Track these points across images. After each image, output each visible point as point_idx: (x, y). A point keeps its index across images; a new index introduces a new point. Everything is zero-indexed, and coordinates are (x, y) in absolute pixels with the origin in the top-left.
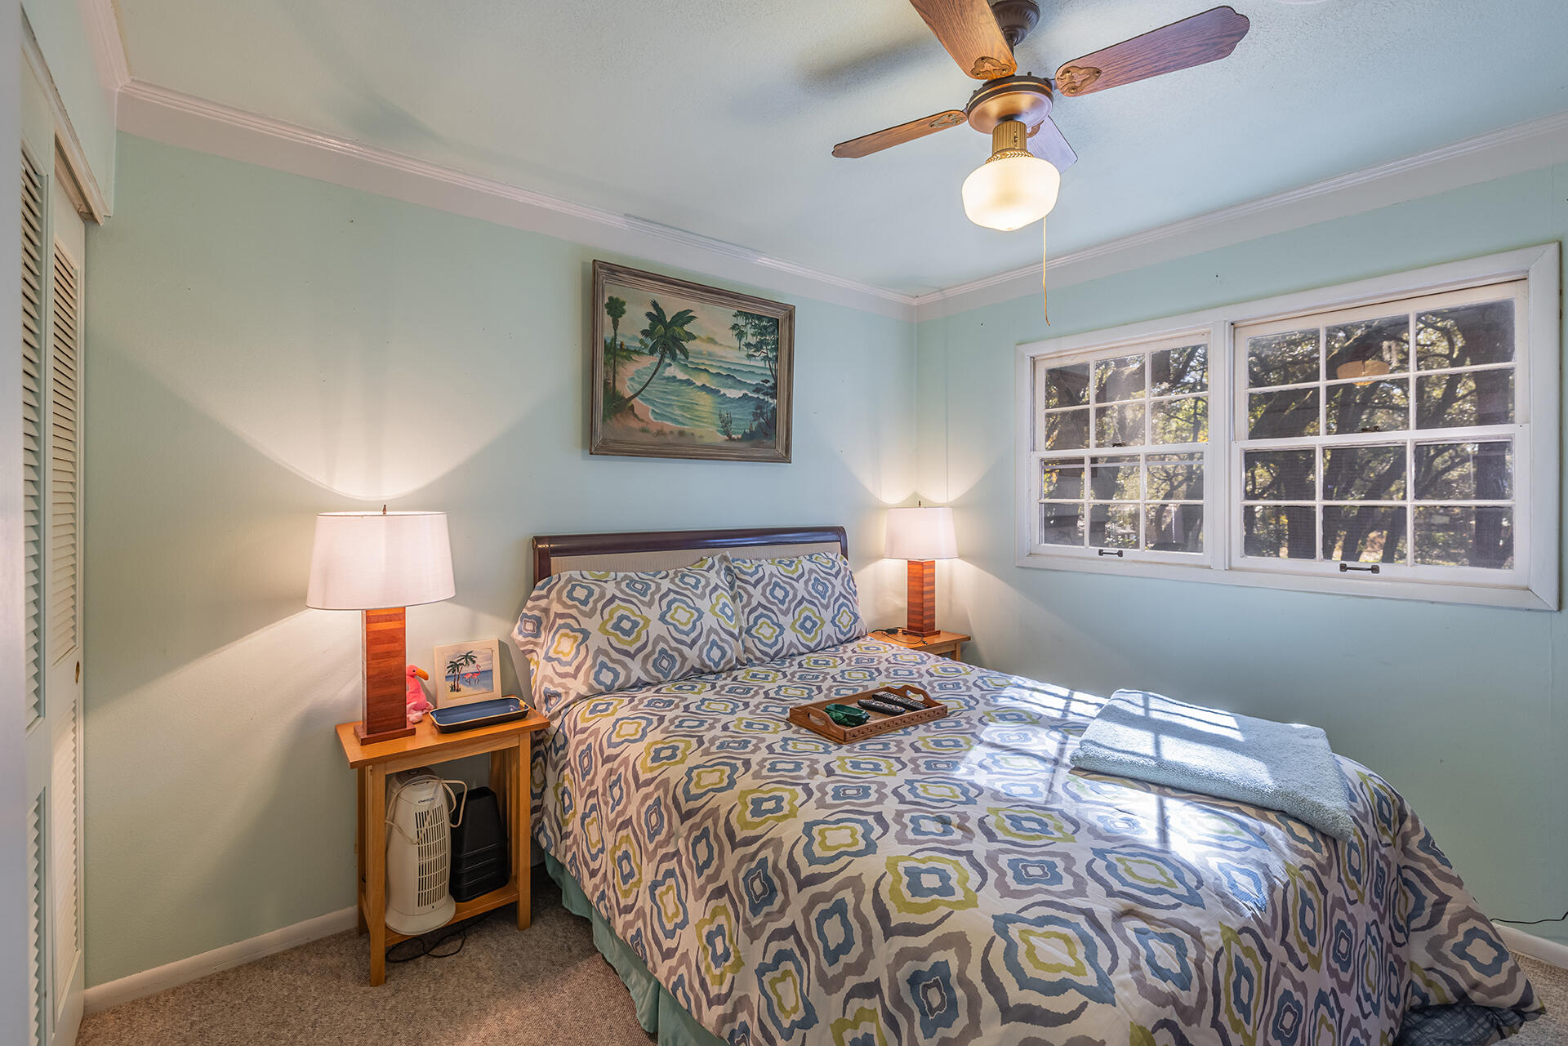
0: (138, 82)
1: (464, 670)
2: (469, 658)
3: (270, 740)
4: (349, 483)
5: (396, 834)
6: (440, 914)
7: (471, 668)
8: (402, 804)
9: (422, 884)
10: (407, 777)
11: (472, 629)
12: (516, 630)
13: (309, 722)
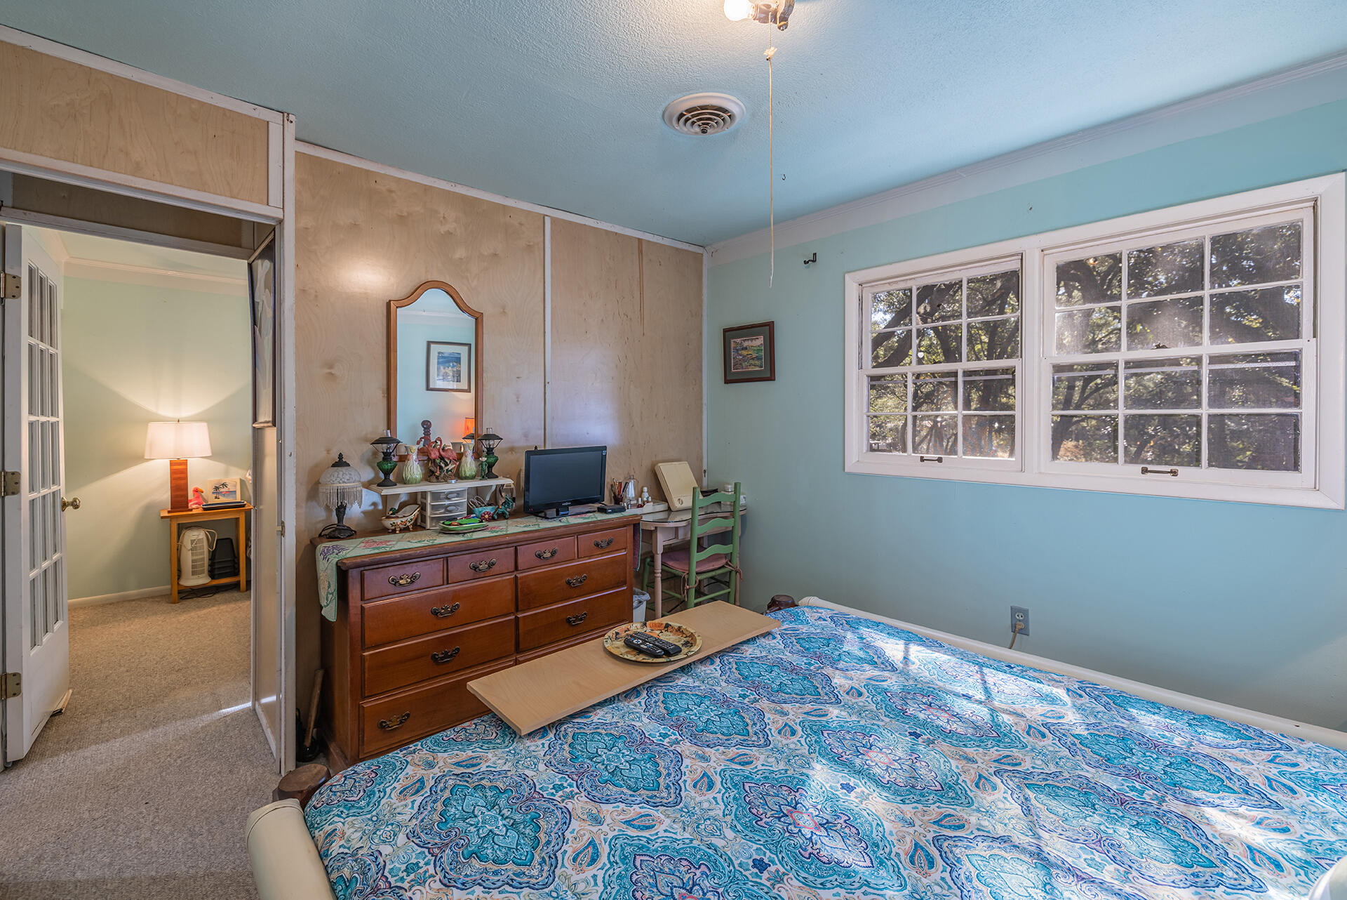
0: (72, 257)
1: (222, 490)
2: (224, 485)
3: (133, 512)
4: (166, 411)
5: (183, 548)
6: (203, 580)
7: (225, 489)
8: (186, 537)
9: (193, 567)
10: (190, 526)
11: (227, 473)
12: (248, 474)
13: (148, 508)
